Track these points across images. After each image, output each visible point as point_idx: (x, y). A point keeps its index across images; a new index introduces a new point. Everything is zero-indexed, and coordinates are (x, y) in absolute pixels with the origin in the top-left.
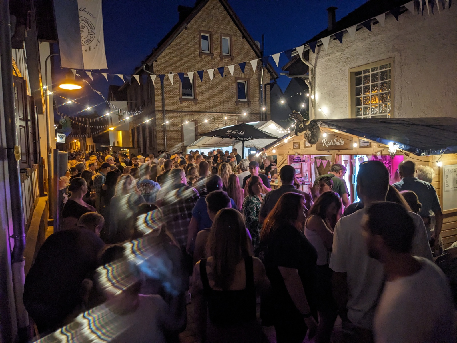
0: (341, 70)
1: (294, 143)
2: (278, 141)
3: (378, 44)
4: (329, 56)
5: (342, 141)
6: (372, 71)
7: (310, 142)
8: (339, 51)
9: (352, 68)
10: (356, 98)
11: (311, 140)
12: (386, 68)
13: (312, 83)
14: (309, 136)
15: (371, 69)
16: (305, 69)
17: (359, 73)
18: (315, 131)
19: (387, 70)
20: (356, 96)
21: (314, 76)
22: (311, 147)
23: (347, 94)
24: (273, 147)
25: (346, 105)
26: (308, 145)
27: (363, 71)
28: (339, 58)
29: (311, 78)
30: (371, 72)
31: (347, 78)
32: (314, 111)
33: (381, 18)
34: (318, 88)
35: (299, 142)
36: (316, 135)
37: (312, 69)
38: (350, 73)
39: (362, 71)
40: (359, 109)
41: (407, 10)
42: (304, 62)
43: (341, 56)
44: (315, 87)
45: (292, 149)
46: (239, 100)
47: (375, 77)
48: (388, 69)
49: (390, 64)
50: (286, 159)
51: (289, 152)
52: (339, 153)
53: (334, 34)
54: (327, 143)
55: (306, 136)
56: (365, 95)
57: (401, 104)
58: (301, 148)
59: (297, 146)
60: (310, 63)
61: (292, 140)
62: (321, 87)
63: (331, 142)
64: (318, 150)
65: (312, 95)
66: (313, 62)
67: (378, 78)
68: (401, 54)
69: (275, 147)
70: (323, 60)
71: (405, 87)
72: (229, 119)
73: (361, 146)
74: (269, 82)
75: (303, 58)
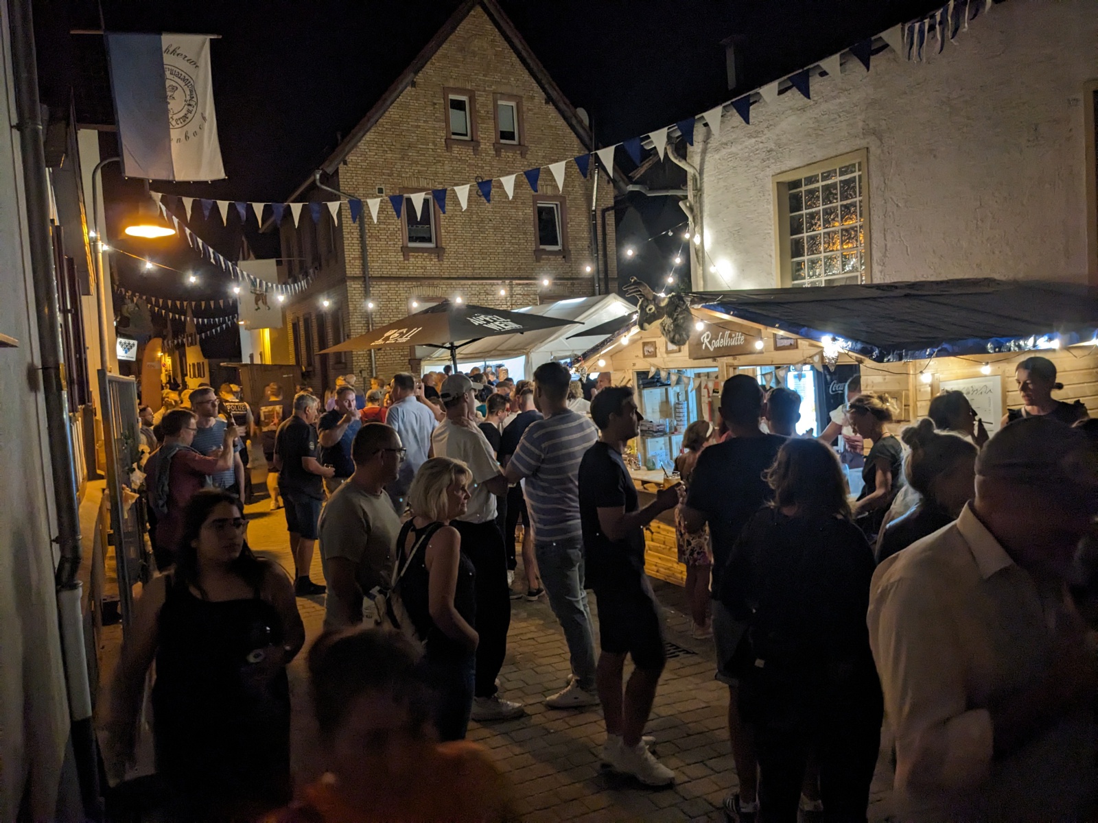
0: (756, 178)
1: (645, 344)
2: (609, 341)
3: (833, 120)
4: (729, 147)
5: (739, 337)
6: (824, 179)
7: (673, 341)
8: (750, 137)
9: (779, 174)
10: (792, 239)
11: (674, 337)
12: (852, 172)
13: (695, 209)
14: (670, 329)
15: (822, 174)
16: (680, 178)
17: (796, 184)
18: (680, 317)
19: (855, 177)
20: (792, 235)
21: (699, 193)
22: (680, 351)
23: (770, 231)
24: (598, 355)
25: (771, 256)
26: (672, 347)
27: (805, 179)
28: (752, 152)
29: (692, 196)
30: (822, 181)
31: (769, 195)
32: (701, 272)
33: (831, 63)
34: (708, 218)
35: (655, 342)
36: (684, 326)
37: (695, 175)
38: (775, 184)
39: (803, 180)
40: (799, 264)
41: (887, 45)
42: (676, 161)
43: (757, 147)
44: (702, 218)
45: (641, 355)
46: (543, 247)
47: (831, 193)
48: (856, 174)
49: (860, 164)
50: (630, 380)
51: (634, 365)
52: (736, 363)
53: (732, 103)
54: (710, 342)
55: (664, 329)
56: (814, 230)
57: (885, 253)
58: (658, 355)
59: (652, 349)
60: (689, 164)
61: (639, 337)
62: (715, 216)
63: (718, 340)
64: (695, 359)
65: (696, 236)
66: (696, 160)
67: (836, 194)
68: (881, 140)
69: (605, 354)
70: (717, 157)
71: (893, 213)
72: (520, 292)
73: (779, 345)
74: (611, 203)
75: (673, 154)
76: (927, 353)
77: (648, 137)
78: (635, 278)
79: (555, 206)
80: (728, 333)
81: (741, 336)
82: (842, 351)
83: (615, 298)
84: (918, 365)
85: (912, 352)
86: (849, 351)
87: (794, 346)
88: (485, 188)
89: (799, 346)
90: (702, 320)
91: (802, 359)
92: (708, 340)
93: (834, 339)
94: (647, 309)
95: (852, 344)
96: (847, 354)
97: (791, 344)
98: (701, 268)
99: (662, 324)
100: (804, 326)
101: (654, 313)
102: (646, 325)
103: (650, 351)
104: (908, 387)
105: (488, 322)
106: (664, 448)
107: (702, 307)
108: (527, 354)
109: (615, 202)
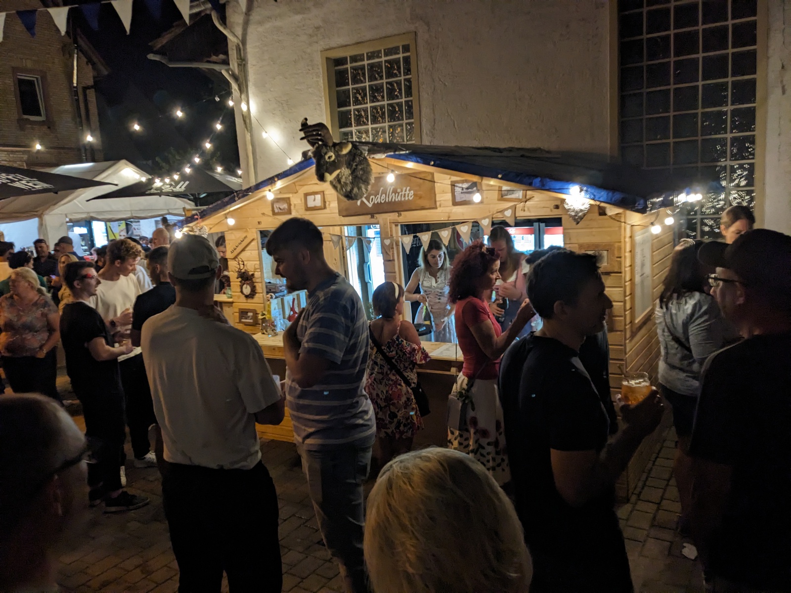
0: (304, 52)
1: (275, 201)
4: (274, 21)
5: (407, 192)
6: (369, 58)
9: (328, 50)
10: (339, 112)
12: (396, 53)
13: (240, 76)
15: (367, 54)
17: (340, 61)
19: (400, 58)
20: (339, 107)
21: (244, 62)
23: (320, 102)
27: (350, 57)
28: (299, 27)
29: (236, 64)
30: (367, 60)
31: (318, 69)
32: (250, 138)
34: (254, 87)
35: (289, 198)
37: (239, 45)
38: (325, 59)
39: (348, 58)
40: (347, 134)
42: (219, 26)
43: (304, 23)
44: (247, 87)
46: (26, 117)
47: (376, 71)
48: (401, 56)
50: (253, 240)
51: (259, 223)
54: (368, 198)
56: (360, 104)
57: (434, 125)
58: (294, 212)
59: (284, 206)
60: (229, 30)
63: (379, 196)
65: (241, 104)
66: (238, 30)
67: (382, 72)
68: (428, 26)
70: (260, 29)
71: (441, 90)
73: (458, 199)
74: (91, 82)
79: (35, 79)
81: (410, 191)
82: (593, 203)
83: (126, 165)
93: (582, 190)
98: (249, 134)
103: (281, 207)
105: (12, 181)
107: (387, 156)
108: (40, 217)
109: (94, 82)
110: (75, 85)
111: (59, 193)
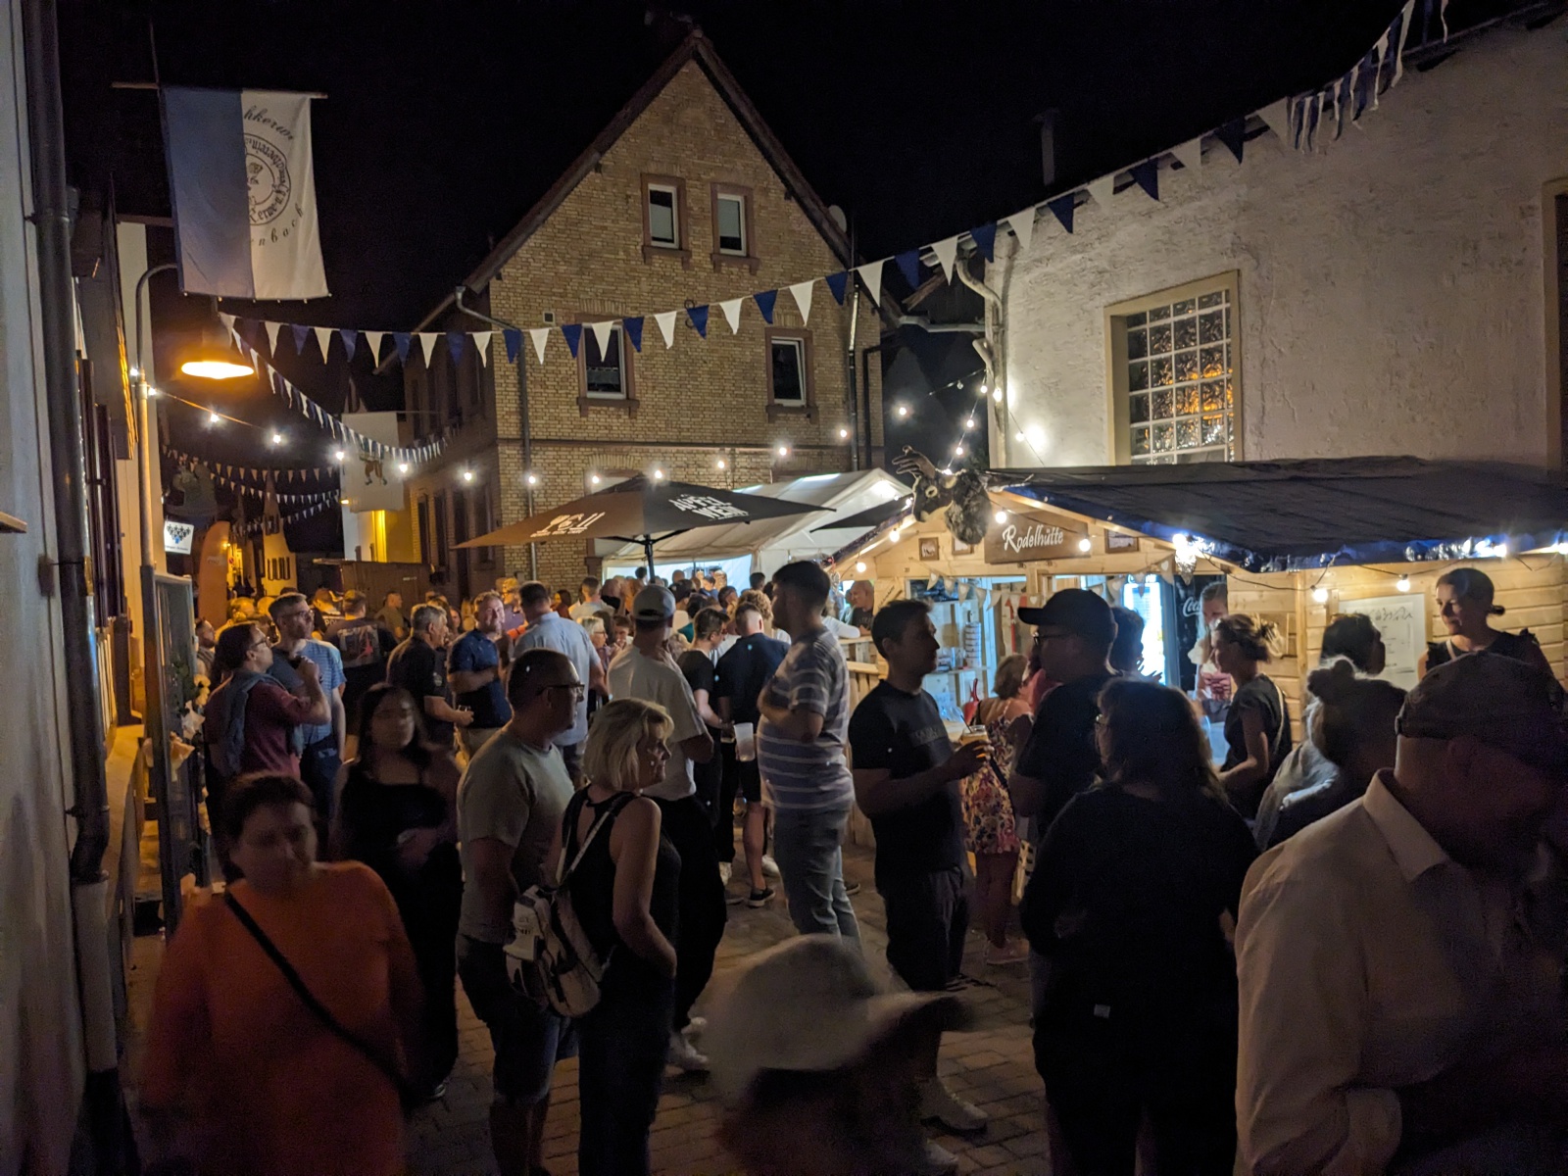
0: (1082, 309)
1: (922, 541)
2: (873, 536)
3: (1190, 231)
4: (1044, 265)
5: (1057, 534)
6: (1177, 312)
7: (962, 538)
8: (1075, 251)
9: (1115, 304)
11: (964, 531)
12: (1217, 303)
13: (995, 351)
14: (959, 521)
15: (1175, 306)
16: (974, 309)
17: (1138, 319)
18: (973, 503)
19: (1221, 311)
20: (1131, 390)
21: (1002, 330)
22: (972, 551)
24: (856, 556)
25: (1101, 419)
26: (960, 546)
27: (1150, 312)
28: (1077, 272)
29: (992, 334)
30: (1174, 315)
31: (1100, 333)
32: (1003, 441)
33: (1188, 151)
34: (1014, 366)
35: (937, 539)
36: (979, 516)
37: (995, 304)
38: (1109, 319)
39: (1148, 313)
40: (1141, 431)
41: (1266, 128)
42: (969, 284)
43: (1083, 266)
44: (1004, 365)
45: (918, 557)
46: (778, 401)
47: (1187, 332)
48: (1223, 306)
49: (1227, 291)
50: (900, 592)
51: (907, 570)
52: (1051, 569)
53: (1049, 203)
54: (1015, 540)
55: (951, 521)
56: (1162, 384)
57: (1263, 417)
58: (942, 556)
59: (932, 549)
60: (987, 288)
61: (915, 531)
62: (1023, 363)
63: (1027, 538)
64: (993, 563)
65: (996, 390)
66: (998, 283)
67: (1195, 334)
68: (1257, 258)
69: (867, 554)
70: (1027, 278)
71: (1273, 361)
72: (745, 464)
73: (1112, 545)
74: (876, 341)
75: (965, 273)
76: (1322, 561)
77: (931, 250)
78: (910, 448)
79: (797, 344)
80: (1040, 527)
81: (1059, 531)
82: (1201, 556)
83: (881, 476)
84: (1308, 577)
85: (1300, 558)
86: (1211, 556)
87: (1134, 548)
88: (698, 317)
89: (1141, 547)
90: (1004, 509)
91: (1145, 566)
92: (1013, 537)
93: (1191, 539)
94: (927, 492)
95: (1216, 546)
96: (1209, 560)
97: (1130, 545)
98: (1003, 435)
99: (947, 513)
100: (1147, 519)
101: (936, 497)
102: (925, 514)
103: (930, 550)
104: (1294, 607)
105: (700, 507)
106: (947, 689)
107: (1005, 490)
108: (755, 553)
109: (882, 340)
110: (851, 348)
111: (752, 522)
